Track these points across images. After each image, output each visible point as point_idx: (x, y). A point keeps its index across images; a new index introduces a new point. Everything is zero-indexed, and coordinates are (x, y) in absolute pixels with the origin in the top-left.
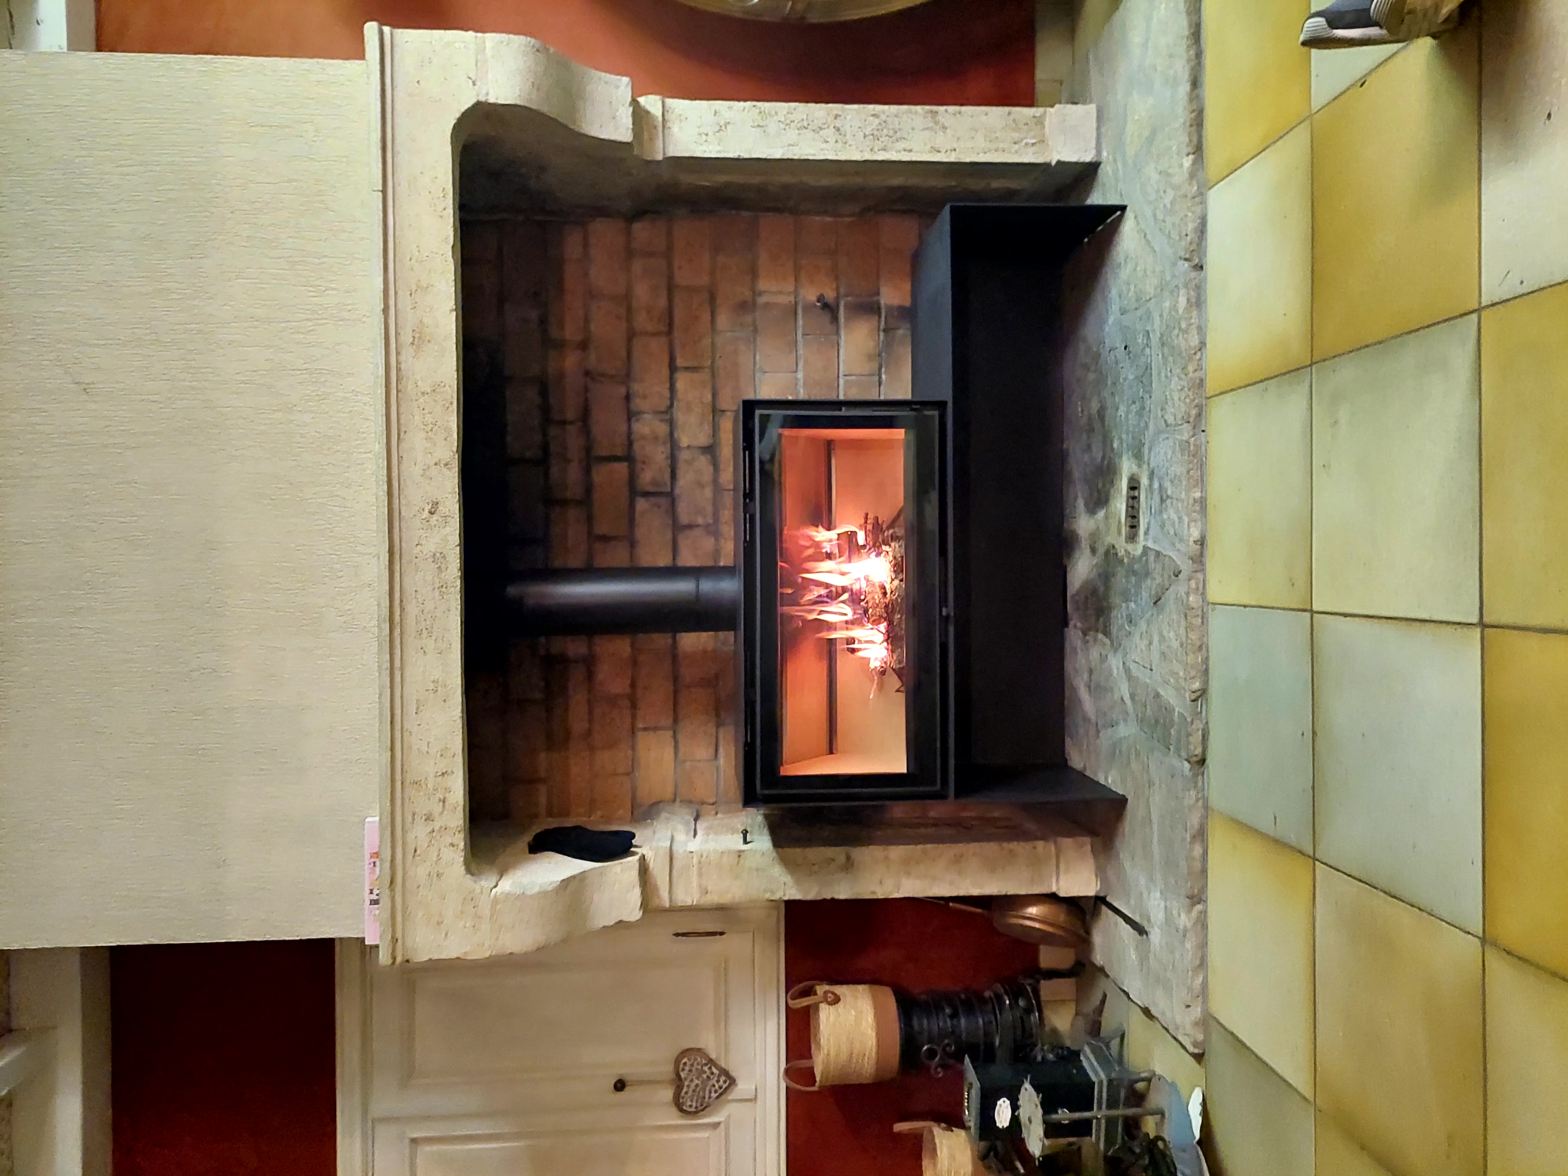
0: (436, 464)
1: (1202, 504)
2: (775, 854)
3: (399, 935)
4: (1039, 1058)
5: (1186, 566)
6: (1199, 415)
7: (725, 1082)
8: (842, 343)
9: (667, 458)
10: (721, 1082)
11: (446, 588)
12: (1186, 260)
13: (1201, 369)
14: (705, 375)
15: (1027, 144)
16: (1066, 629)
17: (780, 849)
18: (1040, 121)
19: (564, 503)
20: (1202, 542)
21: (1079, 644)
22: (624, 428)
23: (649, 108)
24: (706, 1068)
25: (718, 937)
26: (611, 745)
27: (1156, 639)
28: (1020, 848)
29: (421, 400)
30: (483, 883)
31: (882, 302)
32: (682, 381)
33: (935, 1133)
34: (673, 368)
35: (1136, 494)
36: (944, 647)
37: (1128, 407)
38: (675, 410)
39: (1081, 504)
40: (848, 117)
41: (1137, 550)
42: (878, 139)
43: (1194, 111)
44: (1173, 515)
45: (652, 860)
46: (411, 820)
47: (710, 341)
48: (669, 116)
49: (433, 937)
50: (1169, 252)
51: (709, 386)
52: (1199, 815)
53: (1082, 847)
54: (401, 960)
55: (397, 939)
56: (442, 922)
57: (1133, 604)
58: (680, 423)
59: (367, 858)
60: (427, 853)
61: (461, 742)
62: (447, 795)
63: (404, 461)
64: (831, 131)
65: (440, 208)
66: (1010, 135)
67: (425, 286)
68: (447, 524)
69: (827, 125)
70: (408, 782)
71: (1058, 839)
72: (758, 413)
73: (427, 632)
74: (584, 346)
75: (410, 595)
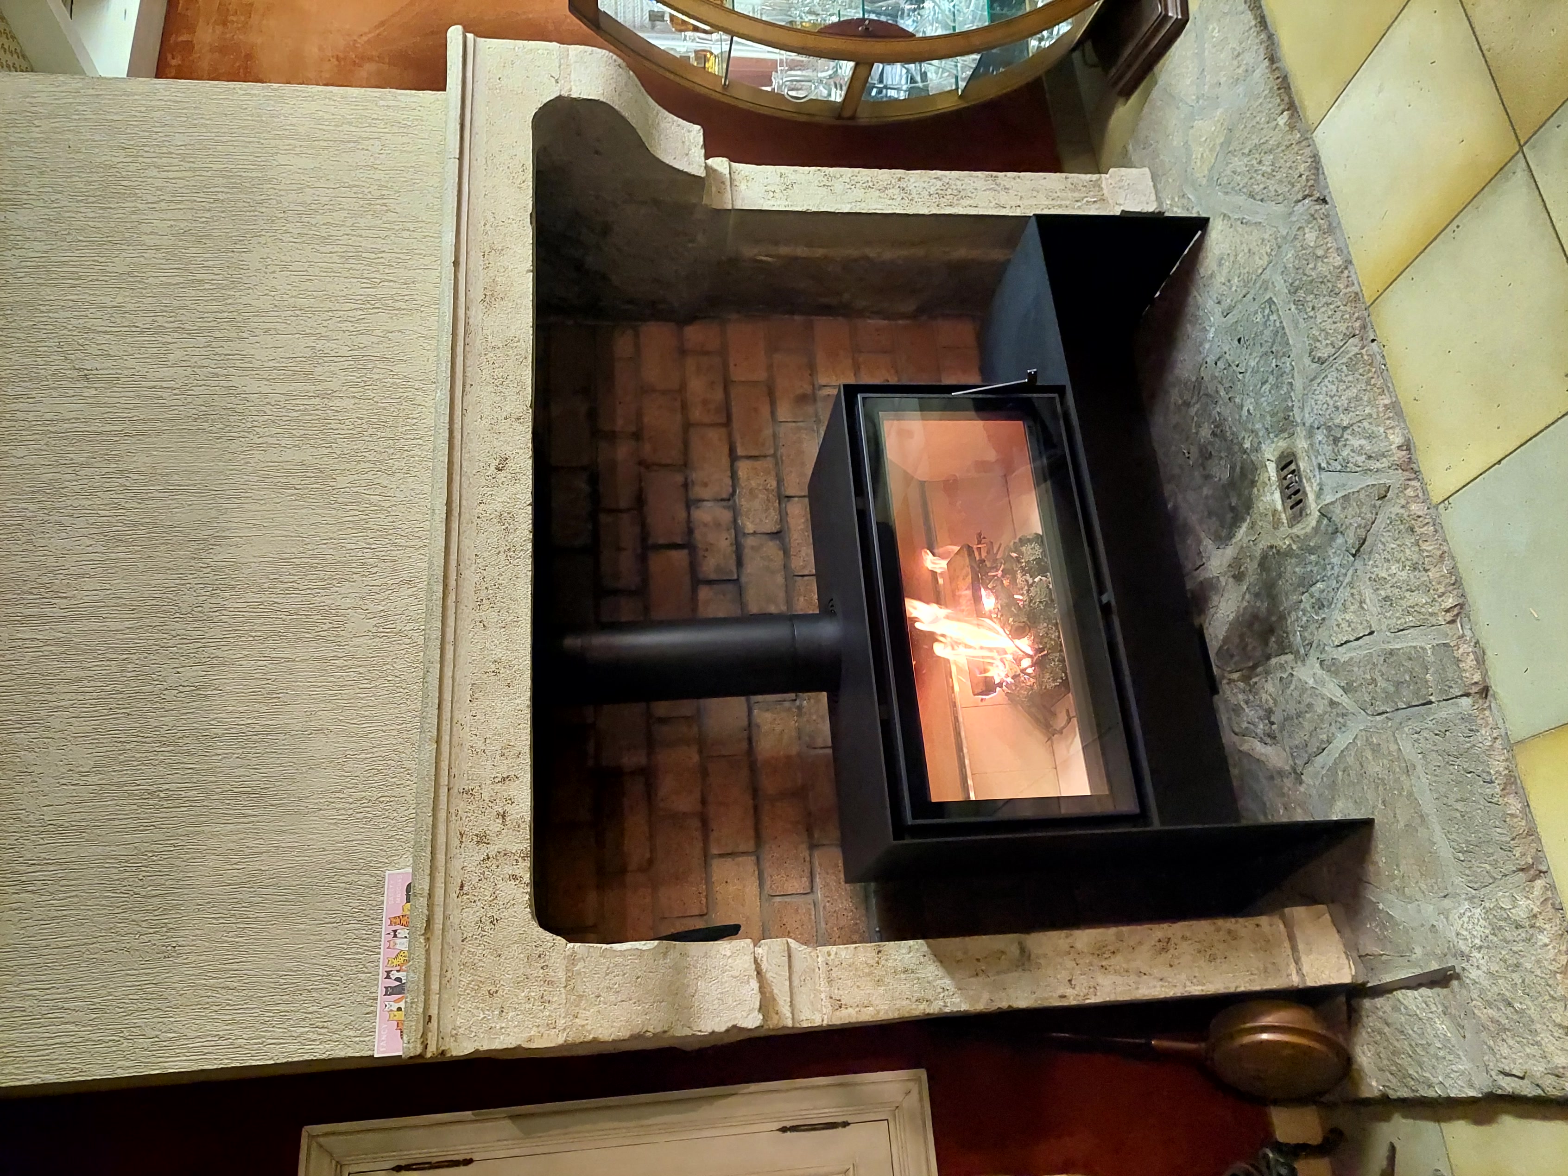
0: (506, 419)
1: (1396, 409)
3: (434, 1012)
5: (1395, 479)
6: (1364, 327)
9: (731, 544)
11: (514, 551)
12: (1304, 200)
13: (1353, 284)
14: (769, 463)
15: (1088, 201)
18: (1097, 185)
20: (1407, 446)
21: (1241, 698)
22: (683, 514)
23: (715, 167)
25: (840, 1129)
26: (679, 878)
27: (1368, 592)
29: (491, 355)
32: (744, 468)
34: (733, 457)
35: (1293, 468)
37: (1258, 392)
38: (737, 497)
40: (912, 180)
41: (1311, 520)
42: (943, 197)
43: (1278, 78)
44: (1356, 442)
45: (764, 959)
46: (457, 842)
47: (771, 431)
48: (735, 176)
49: (482, 1016)
50: (1280, 209)
51: (773, 473)
52: (1503, 758)
53: (1319, 918)
54: (434, 1050)
55: (430, 1017)
56: (497, 992)
57: (1319, 585)
58: (744, 509)
59: (386, 928)
60: (478, 890)
61: (529, 737)
62: (508, 808)
63: (469, 414)
64: (896, 191)
65: (518, 181)
66: (1070, 195)
67: (500, 248)
68: (518, 481)
69: (892, 185)
70: (456, 790)
71: (1287, 910)
72: (860, 396)
73: (488, 602)
74: (637, 436)
75: (469, 558)
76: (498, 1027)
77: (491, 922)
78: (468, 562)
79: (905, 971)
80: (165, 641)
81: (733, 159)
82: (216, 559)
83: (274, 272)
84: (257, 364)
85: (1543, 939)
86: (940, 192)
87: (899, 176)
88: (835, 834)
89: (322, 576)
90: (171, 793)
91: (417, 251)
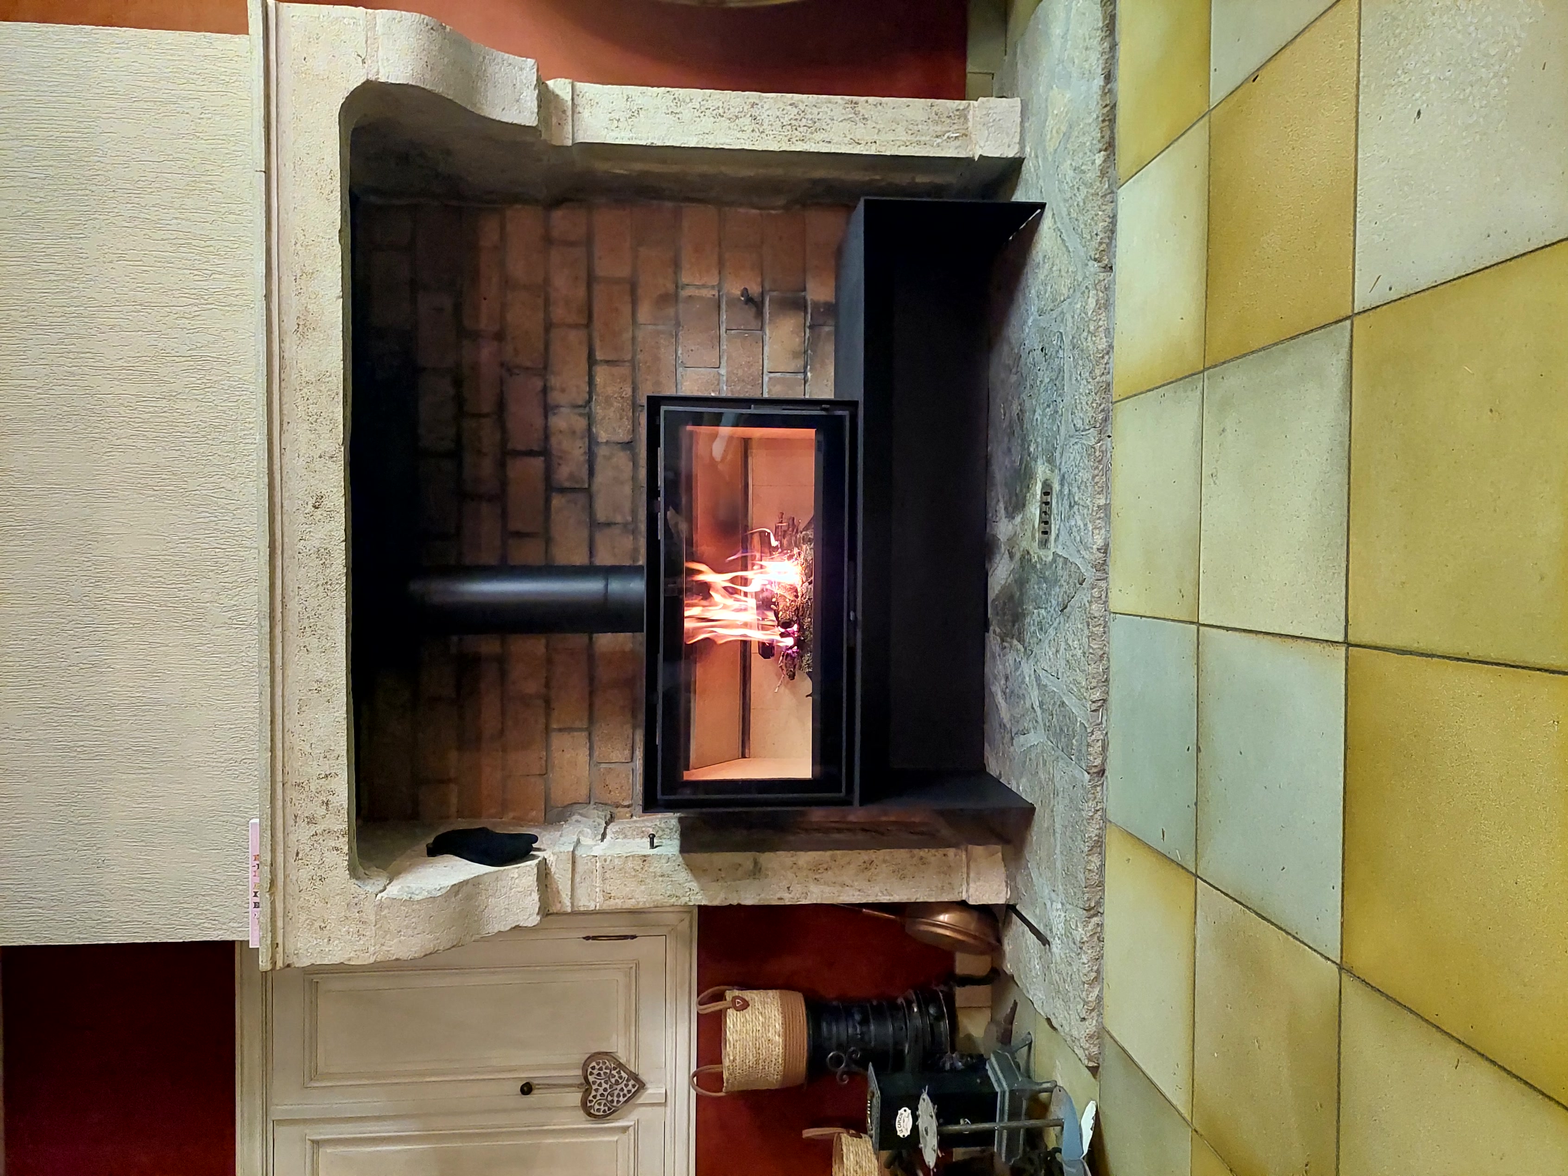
0: (320, 457)
1: (1106, 509)
2: (682, 860)
3: (280, 940)
4: (948, 1066)
5: (1089, 574)
6: (1105, 420)
7: (634, 1086)
8: (767, 338)
9: (585, 453)
10: (630, 1087)
11: (331, 585)
12: (1095, 260)
13: (1109, 373)
14: (625, 370)
15: (948, 137)
16: (986, 634)
17: (686, 855)
18: (963, 115)
19: (478, 498)
20: (1105, 550)
21: (997, 650)
22: (540, 422)
23: (557, 91)
24: (614, 1072)
25: (630, 940)
26: (524, 746)
27: (1062, 647)
28: (931, 855)
29: (305, 390)
30: (368, 888)
31: (809, 298)
32: (601, 375)
33: (843, 1139)
34: (592, 361)
35: (1049, 500)
36: (852, 651)
37: (1044, 410)
38: (593, 404)
40: (766, 106)
41: (1048, 556)
42: (796, 129)
43: (1107, 106)
44: (1079, 522)
45: (554, 864)
46: (293, 823)
47: (631, 333)
48: (578, 100)
49: (315, 942)
50: (1081, 252)
51: (629, 381)
52: (1098, 827)
53: (993, 855)
54: (281, 965)
55: (277, 944)
56: (325, 927)
57: (1043, 611)
58: (599, 417)
59: (252, 863)
60: (309, 857)
62: (330, 798)
63: (287, 453)
64: (748, 120)
65: (326, 191)
66: (932, 128)
67: (311, 271)
68: (332, 519)
69: (743, 114)
70: (289, 783)
71: (970, 847)
72: (663, 408)
73: (310, 630)
74: (500, 336)
75: (292, 591)
76: (327, 950)
77: (320, 880)
78: (292, 594)
81: (578, 78)
82: (95, 553)
83: (111, 262)
84: (107, 363)
85: (1085, 958)
86: (793, 122)
87: (752, 100)
89: (183, 573)
90: (85, 749)
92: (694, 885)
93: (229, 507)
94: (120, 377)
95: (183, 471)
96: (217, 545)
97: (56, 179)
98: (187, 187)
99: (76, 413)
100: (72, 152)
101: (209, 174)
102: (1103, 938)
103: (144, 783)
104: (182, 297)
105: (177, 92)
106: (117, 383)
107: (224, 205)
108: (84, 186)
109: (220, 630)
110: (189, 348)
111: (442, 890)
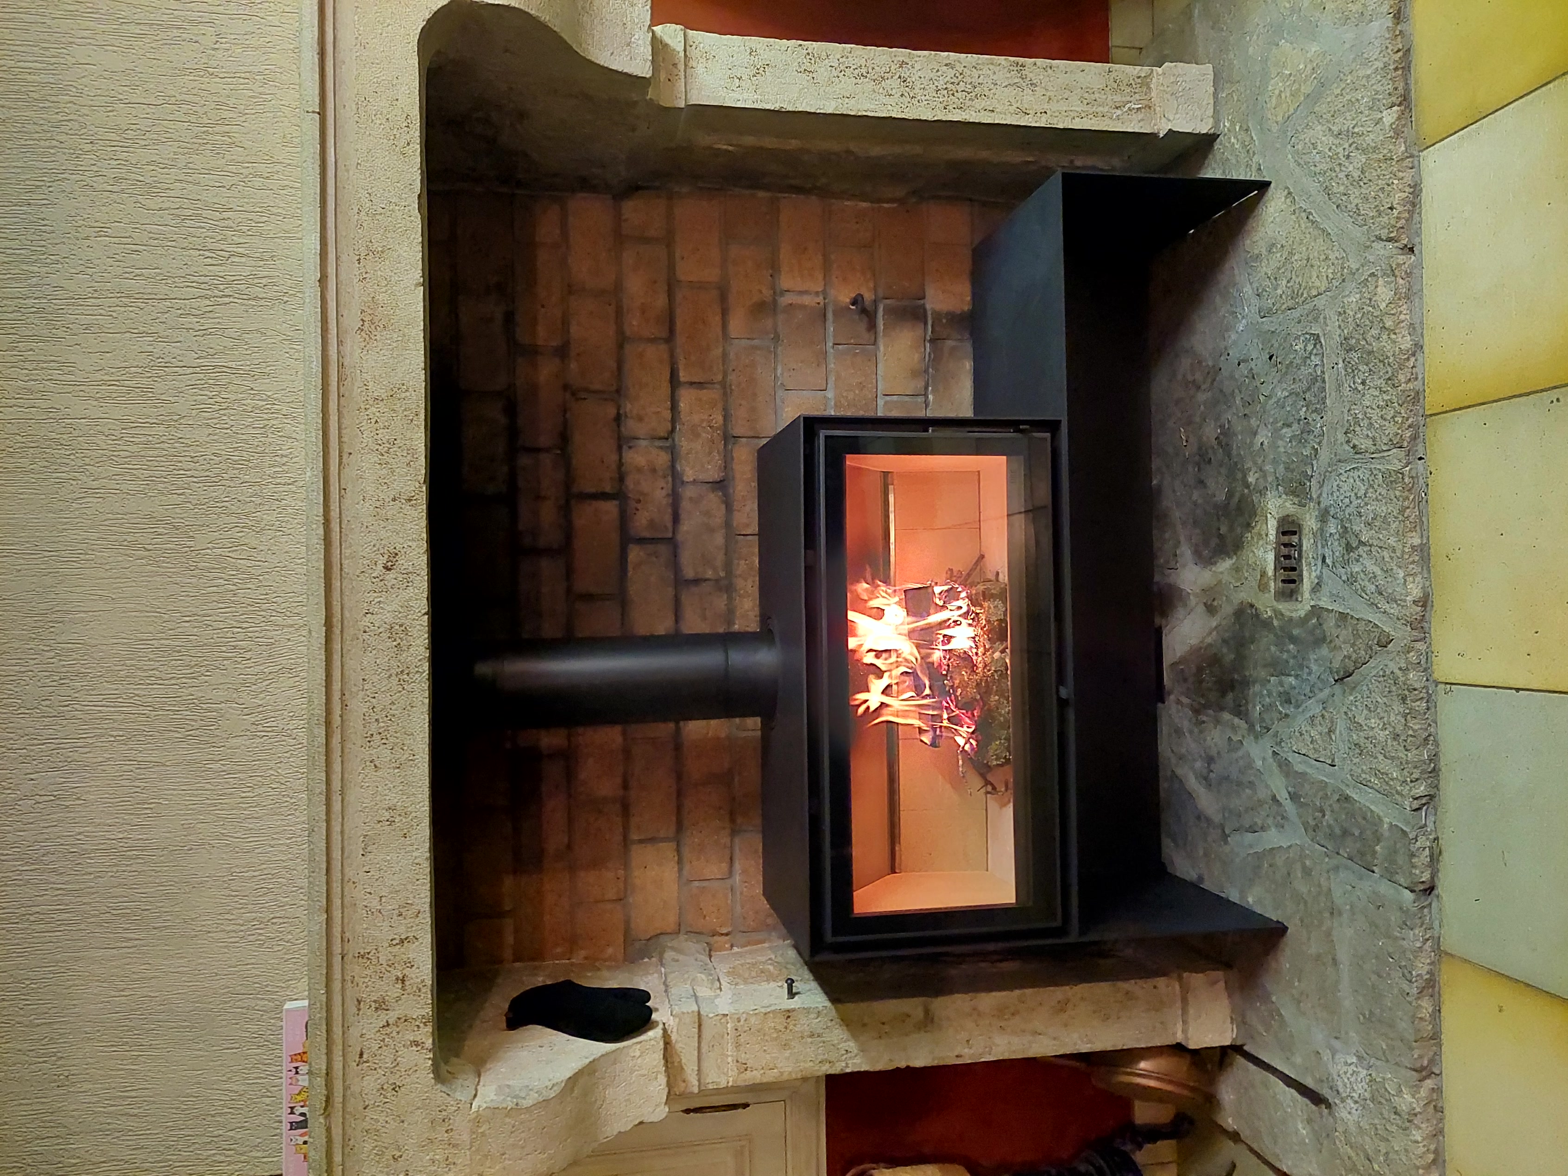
0: (394, 500)
1: (1423, 553)
2: (833, 1013)
5: (1401, 634)
6: (1414, 438)
8: (880, 355)
9: (668, 495)
11: (408, 674)
12: (1390, 240)
13: (1416, 379)
14: (714, 394)
15: (1130, 110)
16: (1160, 705)
17: (839, 1006)
18: (1146, 84)
19: (537, 552)
21: (1186, 725)
22: (614, 457)
23: (667, 40)
25: (740, 1110)
26: (596, 863)
27: (1341, 726)
28: (1138, 988)
29: (373, 409)
30: (458, 1095)
31: (928, 307)
32: (686, 398)
34: (675, 383)
35: (1295, 541)
37: (1276, 431)
38: (677, 436)
39: (1186, 552)
40: (917, 66)
41: (1300, 609)
42: (953, 95)
43: (1399, 51)
44: (1371, 567)
45: (675, 1030)
46: (355, 1011)
47: (721, 349)
48: (692, 52)
50: (1357, 233)
51: (720, 406)
52: (1428, 961)
53: (1214, 984)
56: (401, 1156)
57: (1291, 679)
58: (684, 452)
59: (287, 1065)
60: (378, 1057)
61: (428, 894)
62: (407, 971)
63: (349, 493)
64: (895, 83)
65: (402, 142)
66: (1110, 98)
67: (380, 249)
68: (410, 584)
69: (890, 74)
70: (350, 956)
71: (1185, 975)
72: (823, 434)
73: (379, 737)
74: (562, 352)
75: (355, 685)
77: (394, 1089)
78: (354, 689)
79: (812, 1035)
80: (12, 742)
81: (689, 26)
83: (87, 238)
84: (80, 376)
85: (1417, 1135)
86: (949, 86)
87: (901, 59)
88: (758, 821)
89: (186, 664)
90: (42, 917)
91: (275, 210)
92: (852, 1045)
93: (253, 571)
94: (98, 395)
95: (187, 523)
96: (235, 624)
97: (8, 125)
98: (194, 140)
99: (33, 445)
100: (32, 89)
101: (227, 123)
102: (1442, 1107)
103: (129, 960)
104: (188, 286)
105: (181, 13)
106: (95, 403)
107: (247, 165)
108: (49, 135)
109: (240, 740)
110: (197, 356)
111: (555, 1088)
